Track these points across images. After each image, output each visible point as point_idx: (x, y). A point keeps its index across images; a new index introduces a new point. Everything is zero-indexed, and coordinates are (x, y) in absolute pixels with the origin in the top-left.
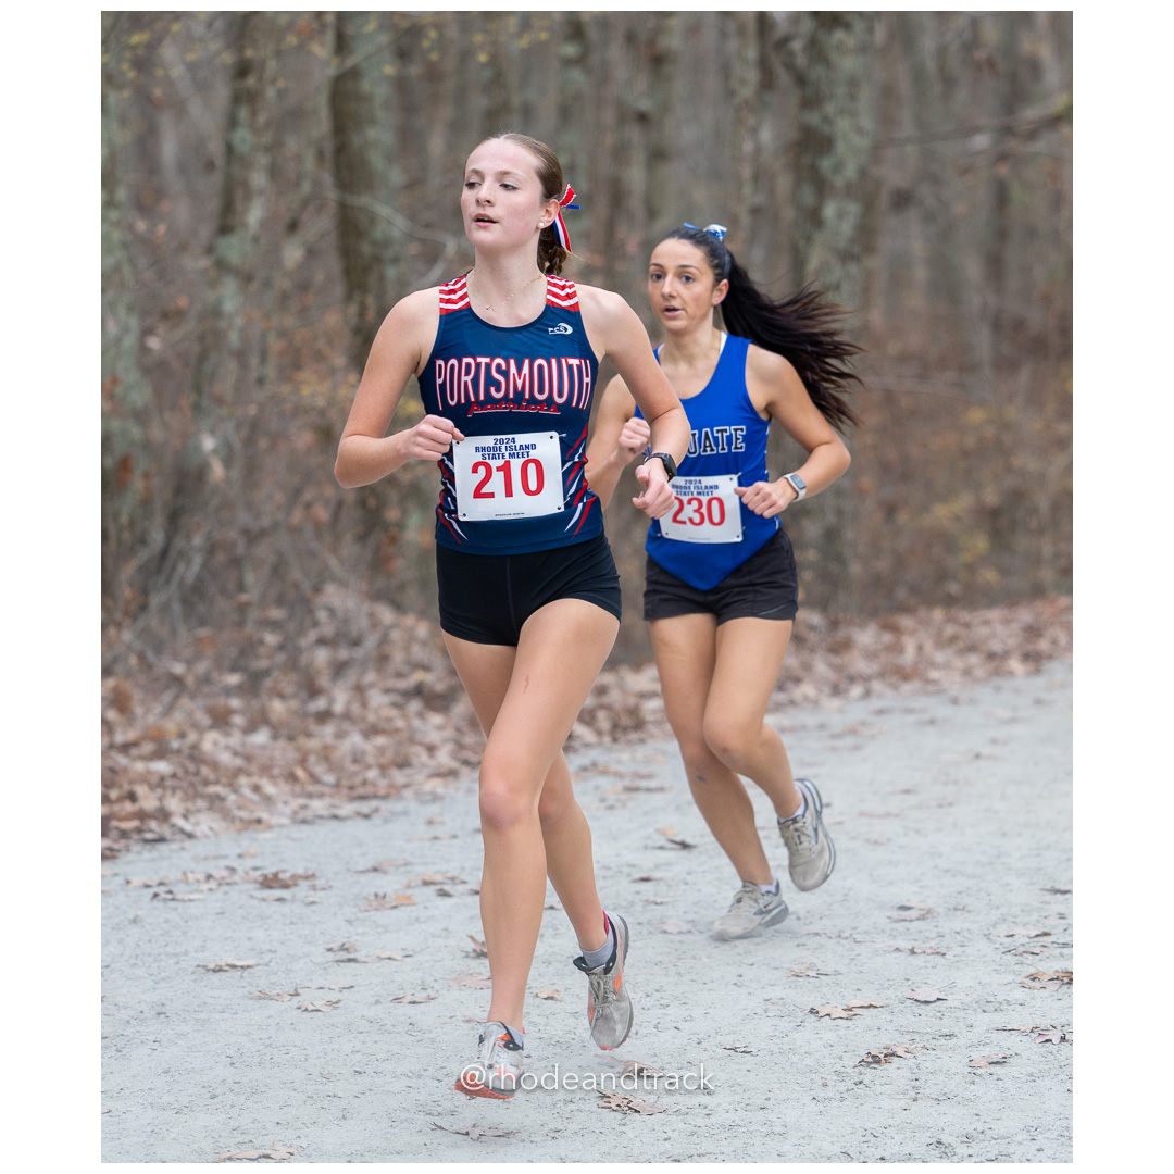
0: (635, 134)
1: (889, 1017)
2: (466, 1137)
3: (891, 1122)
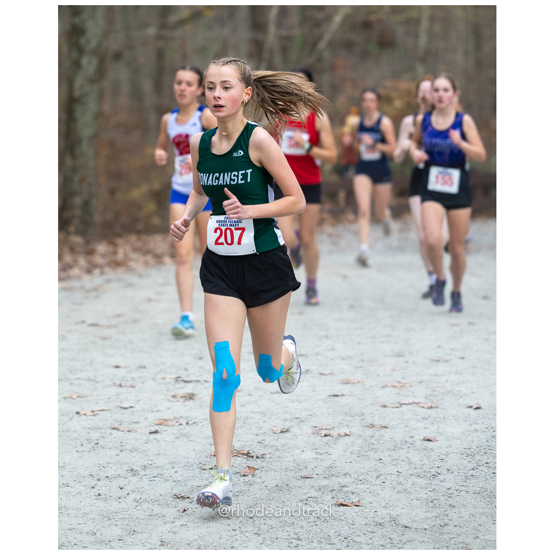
1: (110, 415)
3: (111, 461)
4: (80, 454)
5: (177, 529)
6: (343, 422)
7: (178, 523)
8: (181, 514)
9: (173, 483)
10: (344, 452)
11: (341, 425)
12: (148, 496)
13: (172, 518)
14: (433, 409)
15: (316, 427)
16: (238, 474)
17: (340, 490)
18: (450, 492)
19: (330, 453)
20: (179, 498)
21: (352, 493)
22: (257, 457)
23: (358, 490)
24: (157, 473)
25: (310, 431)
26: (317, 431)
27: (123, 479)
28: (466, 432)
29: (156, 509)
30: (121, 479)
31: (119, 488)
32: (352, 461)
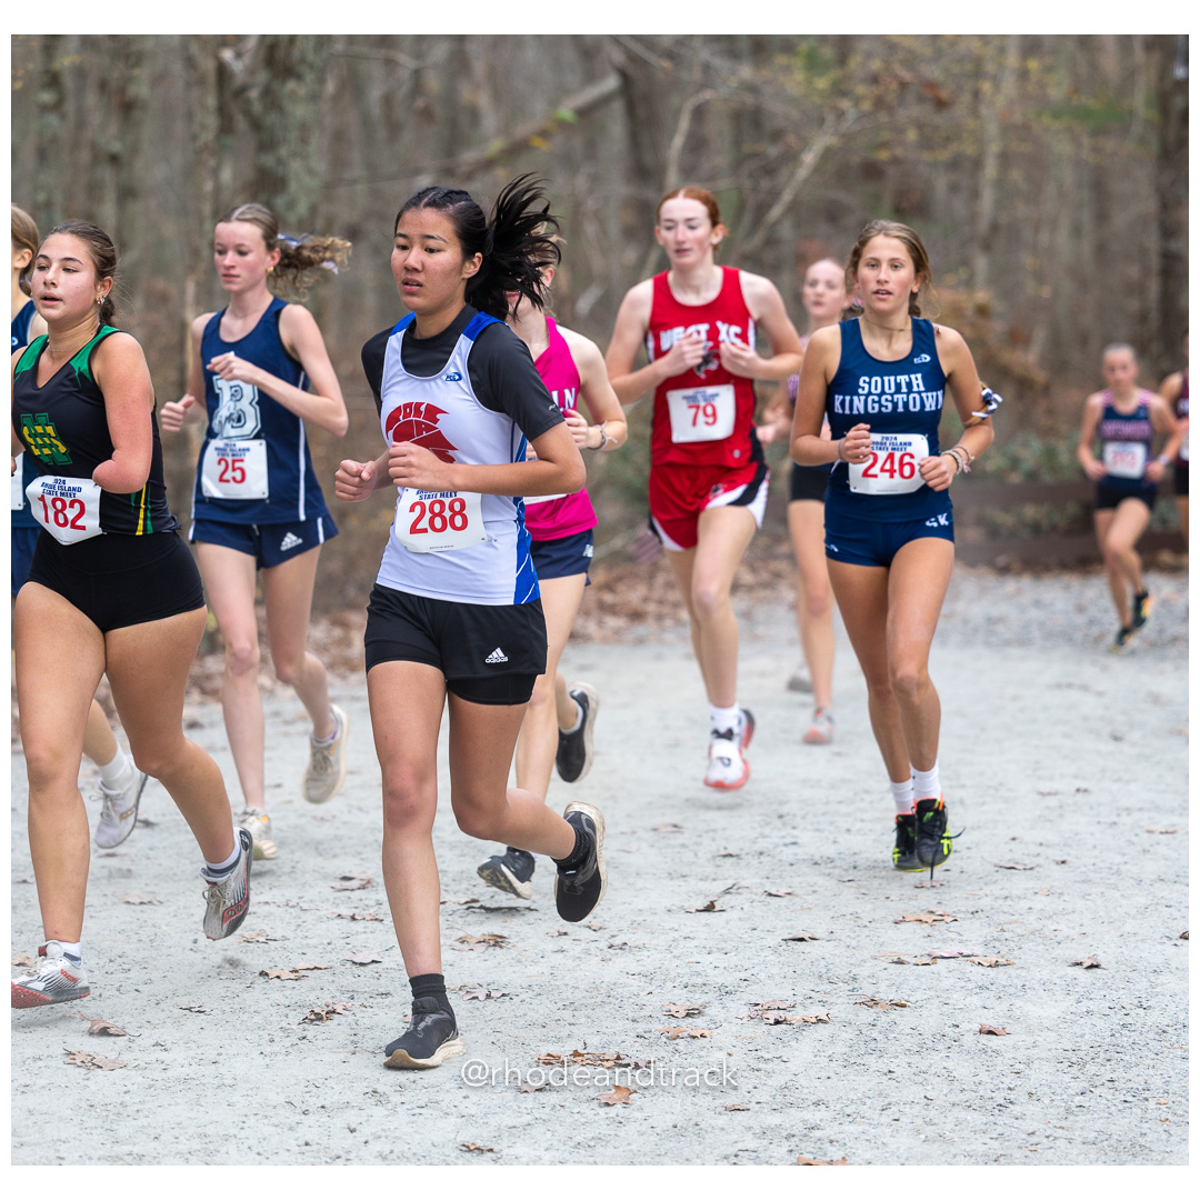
0: (107, 174)
1: (331, 978)
3: (331, 1074)
4: (267, 1060)
6: (813, 994)
9: (460, 1120)
10: (816, 1056)
11: (811, 1000)
12: (408, 1146)
14: (1001, 968)
15: (758, 1005)
16: (595, 1101)
17: (805, 1135)
18: (1034, 1139)
19: (785, 1059)
20: (470, 1151)
21: (831, 1142)
23: (843, 1136)
24: (426, 1100)
25: (744, 1012)
26: (758, 1011)
27: (356, 1111)
28: (1068, 1017)
30: (352, 1112)
31: (347, 1131)
32: (833, 1075)
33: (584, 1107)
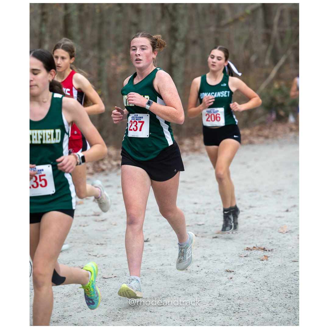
2: (96, 257)
5: (227, 288)
7: (228, 285)
8: (229, 280)
9: (225, 264)
12: (212, 270)
13: (225, 282)
16: (259, 259)
20: (228, 272)
22: (269, 251)
24: (217, 259)
27: (199, 262)
29: (216, 277)
31: (197, 266)
33: (256, 261)
